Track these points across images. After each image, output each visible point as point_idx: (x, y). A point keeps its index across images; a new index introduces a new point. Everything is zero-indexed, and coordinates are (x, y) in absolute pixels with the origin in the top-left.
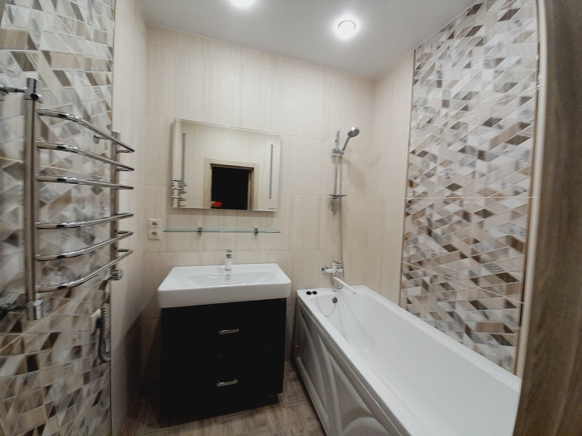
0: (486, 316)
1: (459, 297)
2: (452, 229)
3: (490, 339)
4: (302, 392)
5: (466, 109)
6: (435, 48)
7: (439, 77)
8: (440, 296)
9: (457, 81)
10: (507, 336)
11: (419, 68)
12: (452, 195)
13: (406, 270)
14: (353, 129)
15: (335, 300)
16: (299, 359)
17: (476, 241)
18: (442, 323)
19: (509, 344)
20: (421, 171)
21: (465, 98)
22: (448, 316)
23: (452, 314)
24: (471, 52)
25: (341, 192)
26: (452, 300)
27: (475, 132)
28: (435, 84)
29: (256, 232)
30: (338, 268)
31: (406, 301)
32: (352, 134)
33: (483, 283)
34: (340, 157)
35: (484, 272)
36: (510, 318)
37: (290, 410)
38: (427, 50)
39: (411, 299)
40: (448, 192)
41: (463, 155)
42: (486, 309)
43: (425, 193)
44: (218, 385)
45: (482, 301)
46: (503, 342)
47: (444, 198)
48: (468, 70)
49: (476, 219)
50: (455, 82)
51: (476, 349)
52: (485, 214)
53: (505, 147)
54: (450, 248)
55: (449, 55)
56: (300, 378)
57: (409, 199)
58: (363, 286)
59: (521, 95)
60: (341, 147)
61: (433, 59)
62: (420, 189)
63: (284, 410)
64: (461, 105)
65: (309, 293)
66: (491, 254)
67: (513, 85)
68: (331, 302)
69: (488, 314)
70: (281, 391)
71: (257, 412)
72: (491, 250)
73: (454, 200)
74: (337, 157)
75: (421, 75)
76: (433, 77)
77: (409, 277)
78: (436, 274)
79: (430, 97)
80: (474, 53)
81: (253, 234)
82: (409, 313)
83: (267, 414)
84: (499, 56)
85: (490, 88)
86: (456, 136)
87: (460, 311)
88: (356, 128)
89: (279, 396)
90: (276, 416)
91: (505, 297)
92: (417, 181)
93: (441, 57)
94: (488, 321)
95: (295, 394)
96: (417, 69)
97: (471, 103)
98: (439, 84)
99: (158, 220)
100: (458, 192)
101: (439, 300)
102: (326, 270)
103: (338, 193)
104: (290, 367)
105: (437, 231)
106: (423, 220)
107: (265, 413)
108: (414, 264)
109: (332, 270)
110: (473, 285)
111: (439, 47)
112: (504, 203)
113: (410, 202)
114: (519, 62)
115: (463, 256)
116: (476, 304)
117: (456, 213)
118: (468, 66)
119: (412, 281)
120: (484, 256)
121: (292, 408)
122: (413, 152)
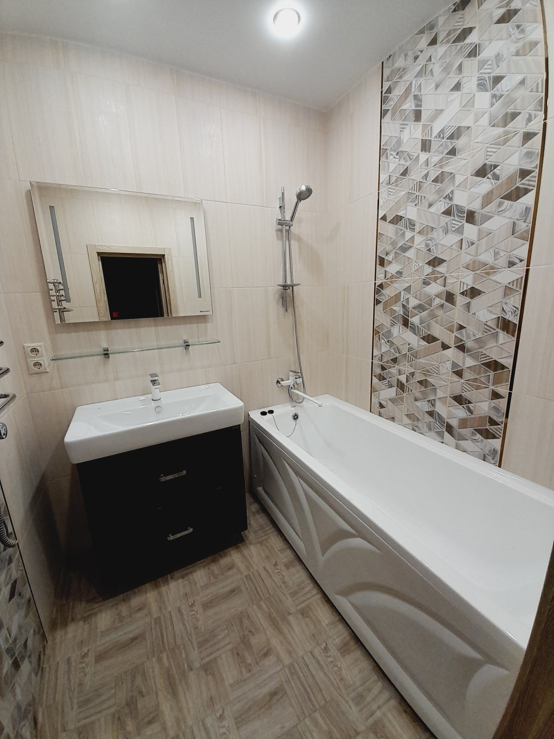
0: (471, 412)
1: (440, 394)
2: (433, 316)
3: (473, 434)
4: (270, 523)
5: (453, 152)
6: (410, 59)
7: (417, 106)
8: (418, 395)
9: (442, 111)
10: (492, 428)
11: (389, 91)
12: (433, 273)
13: (378, 371)
14: (304, 188)
15: (296, 417)
16: (260, 489)
17: (461, 327)
18: (420, 425)
19: (494, 437)
20: (394, 243)
21: (451, 137)
22: (427, 416)
23: (431, 414)
24: (460, 66)
25: (292, 281)
26: (431, 398)
27: (463, 185)
28: (412, 117)
29: (187, 346)
30: (296, 378)
31: (378, 406)
32: (302, 196)
33: (467, 375)
34: (288, 231)
35: (470, 362)
36: (496, 409)
37: (259, 545)
38: (400, 63)
39: (382, 402)
40: (428, 269)
41: (447, 219)
42: (470, 402)
43: (400, 273)
44: (169, 539)
45: (466, 395)
46: (488, 435)
47: (423, 277)
48: (456, 94)
49: (461, 300)
50: (439, 112)
51: (457, 447)
52: (474, 293)
53: (500, 205)
54: (430, 339)
55: (430, 69)
56: (264, 510)
57: (378, 282)
58: (327, 396)
59: (524, 130)
60: (288, 217)
61: (409, 77)
62: (392, 269)
63: (253, 548)
64: (447, 147)
65: (264, 413)
66: (477, 340)
67: (514, 115)
68: (291, 418)
69: (472, 408)
70: (246, 528)
71: (221, 557)
72: (478, 337)
73: (435, 279)
74: (284, 231)
75: (392, 103)
76: (409, 105)
77: (381, 378)
78: (412, 370)
79: (405, 136)
80: (464, 66)
81: (182, 349)
82: (383, 418)
83: (233, 555)
84: (497, 72)
85: (485, 120)
86: (439, 192)
87: (441, 409)
88: (307, 186)
89: (243, 535)
90: (244, 556)
91: (493, 388)
92: (390, 258)
93: (419, 74)
94: (472, 416)
95: (262, 527)
96: (385, 93)
97: (459, 143)
98: (418, 116)
99: (39, 344)
100: (442, 269)
101: (416, 400)
102: (282, 382)
103: (289, 282)
104: (252, 500)
105: (415, 320)
106: (398, 309)
107: (231, 555)
108: (387, 362)
109: (290, 382)
110: (456, 378)
111: (416, 58)
112: (497, 277)
113: (381, 286)
114: (523, 82)
115: (445, 347)
116: (459, 399)
117: (437, 296)
118: (457, 87)
119: (385, 382)
120: (469, 344)
121: (261, 543)
122: (384, 218)
